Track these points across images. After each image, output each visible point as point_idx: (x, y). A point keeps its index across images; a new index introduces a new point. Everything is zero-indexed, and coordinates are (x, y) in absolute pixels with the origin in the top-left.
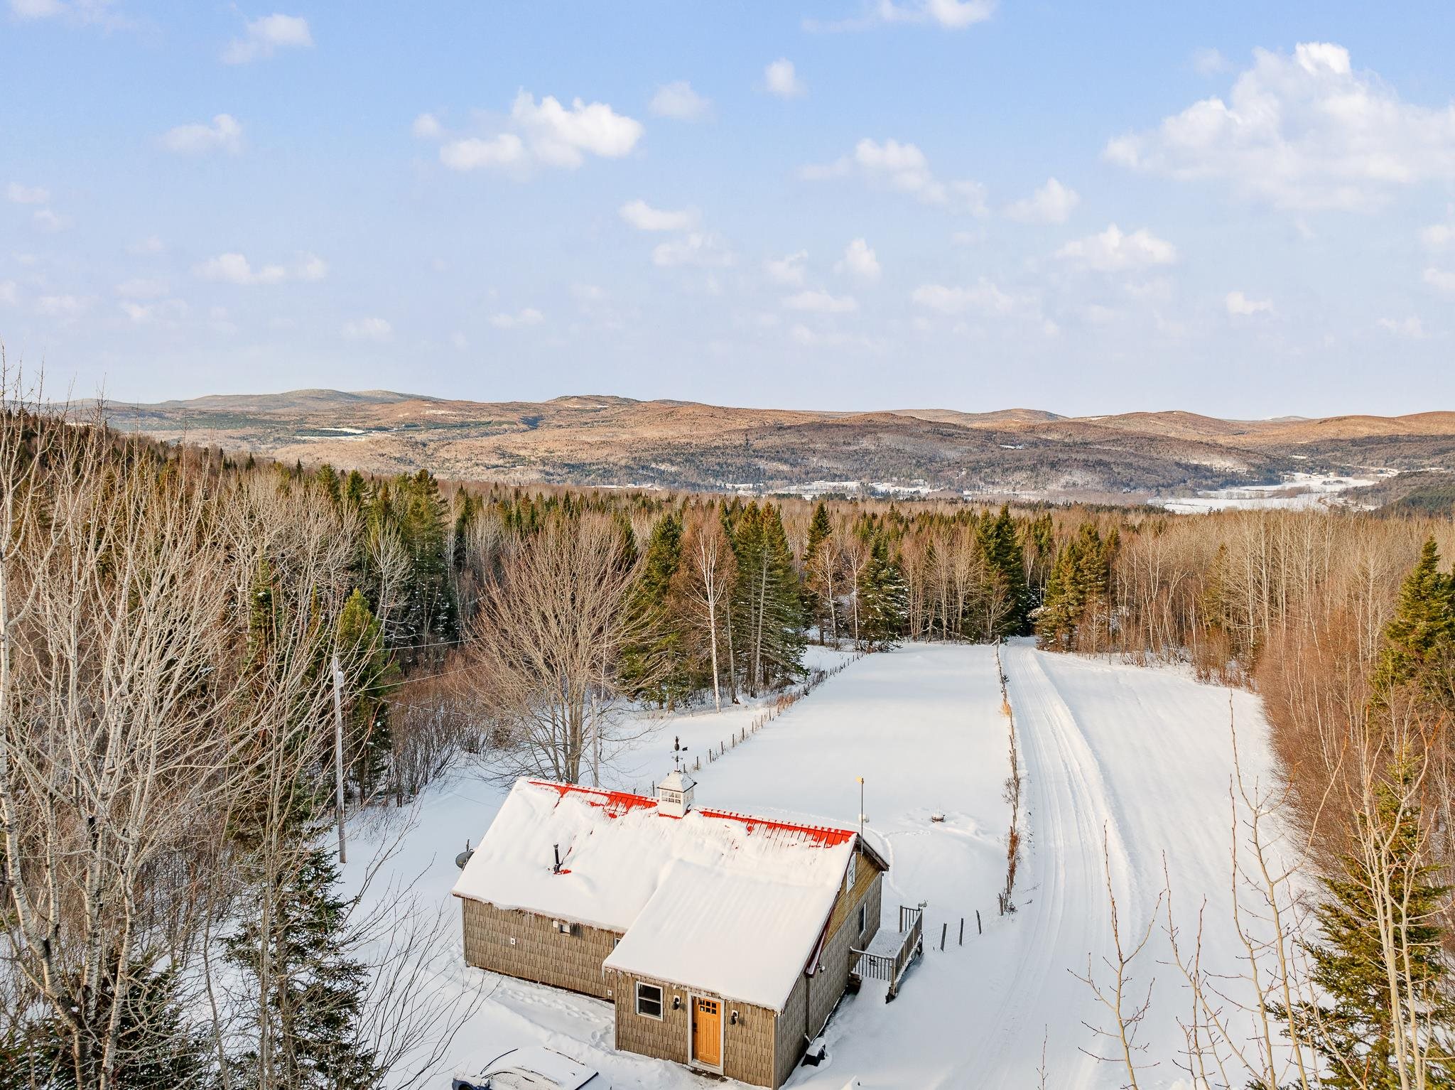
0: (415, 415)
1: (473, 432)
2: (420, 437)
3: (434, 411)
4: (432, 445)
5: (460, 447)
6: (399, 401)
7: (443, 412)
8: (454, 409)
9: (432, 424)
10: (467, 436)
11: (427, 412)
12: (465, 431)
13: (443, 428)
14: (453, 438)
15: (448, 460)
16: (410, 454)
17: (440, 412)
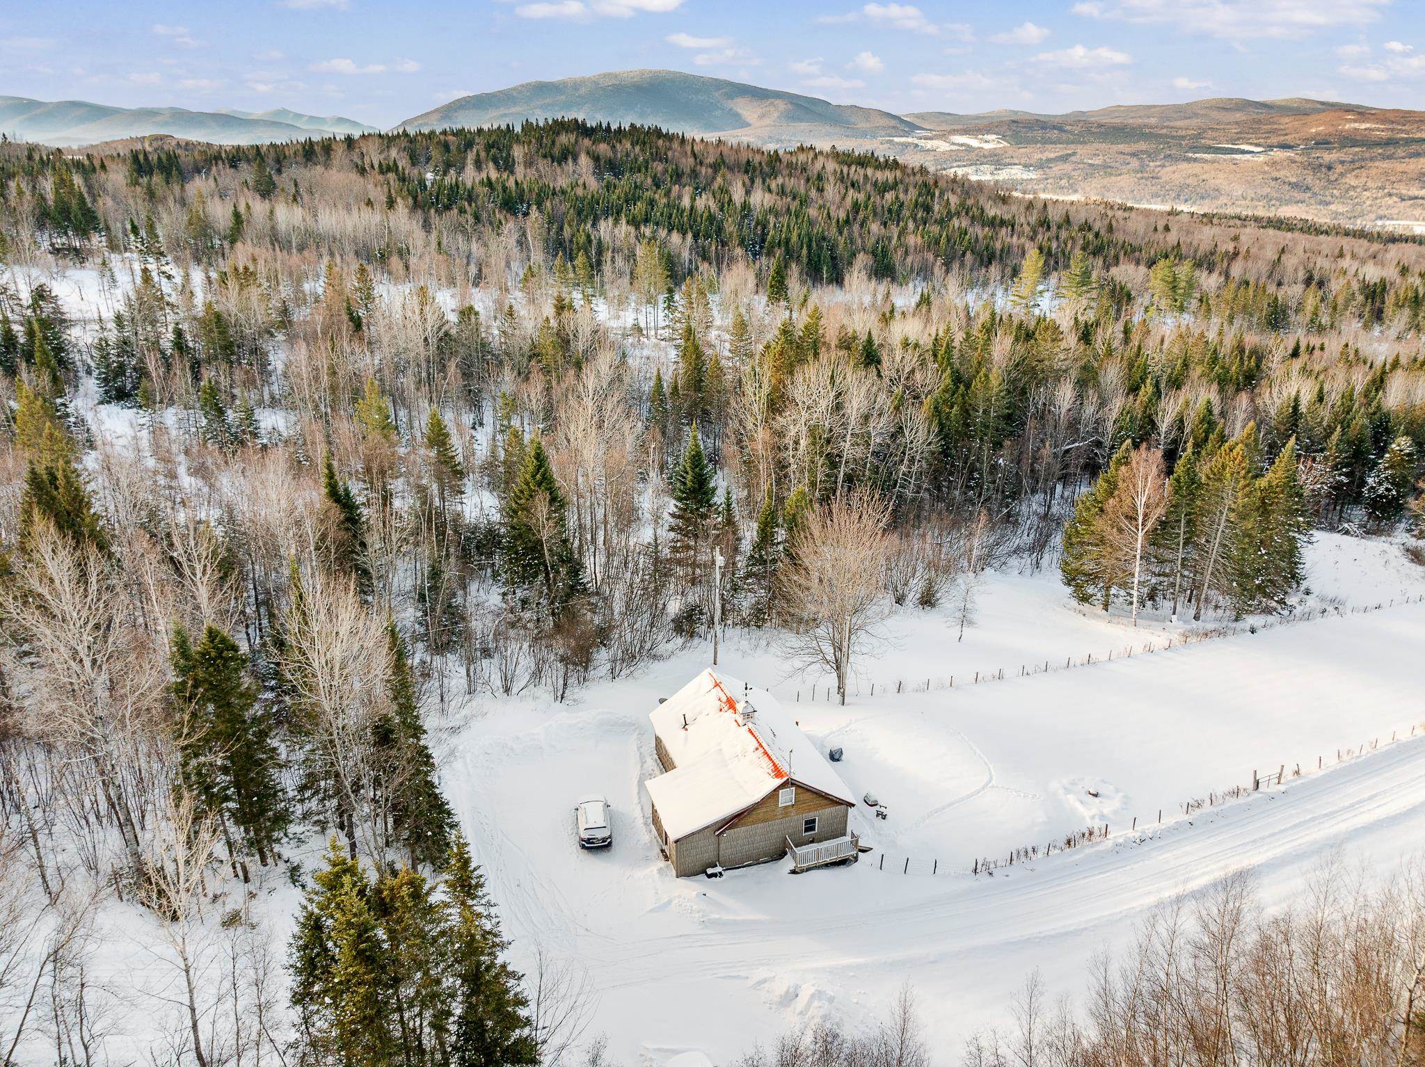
0: (1331, 130)
1: (1400, 152)
2: (1328, 157)
3: (1356, 125)
4: (1339, 169)
5: (1374, 171)
6: (1318, 111)
7: (1368, 125)
8: (1383, 122)
9: (1349, 141)
10: (1390, 157)
11: (1347, 127)
12: (1390, 150)
13: (1362, 145)
14: (1372, 159)
15: (1354, 188)
16: (1309, 180)
17: (1363, 126)
